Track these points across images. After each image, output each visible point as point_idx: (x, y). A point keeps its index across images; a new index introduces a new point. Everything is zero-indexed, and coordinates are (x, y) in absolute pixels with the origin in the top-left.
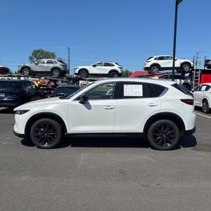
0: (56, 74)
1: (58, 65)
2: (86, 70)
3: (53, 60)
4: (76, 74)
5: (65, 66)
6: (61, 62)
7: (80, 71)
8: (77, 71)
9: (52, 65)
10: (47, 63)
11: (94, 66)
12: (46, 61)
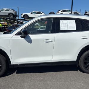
0: (11, 17)
1: (12, 12)
2: (27, 15)
3: (9, 9)
4: (22, 17)
5: (15, 12)
6: (14, 10)
7: (24, 15)
8: (22, 16)
9: (8, 12)
10: (6, 11)
11: (32, 13)
12: (5, 10)
